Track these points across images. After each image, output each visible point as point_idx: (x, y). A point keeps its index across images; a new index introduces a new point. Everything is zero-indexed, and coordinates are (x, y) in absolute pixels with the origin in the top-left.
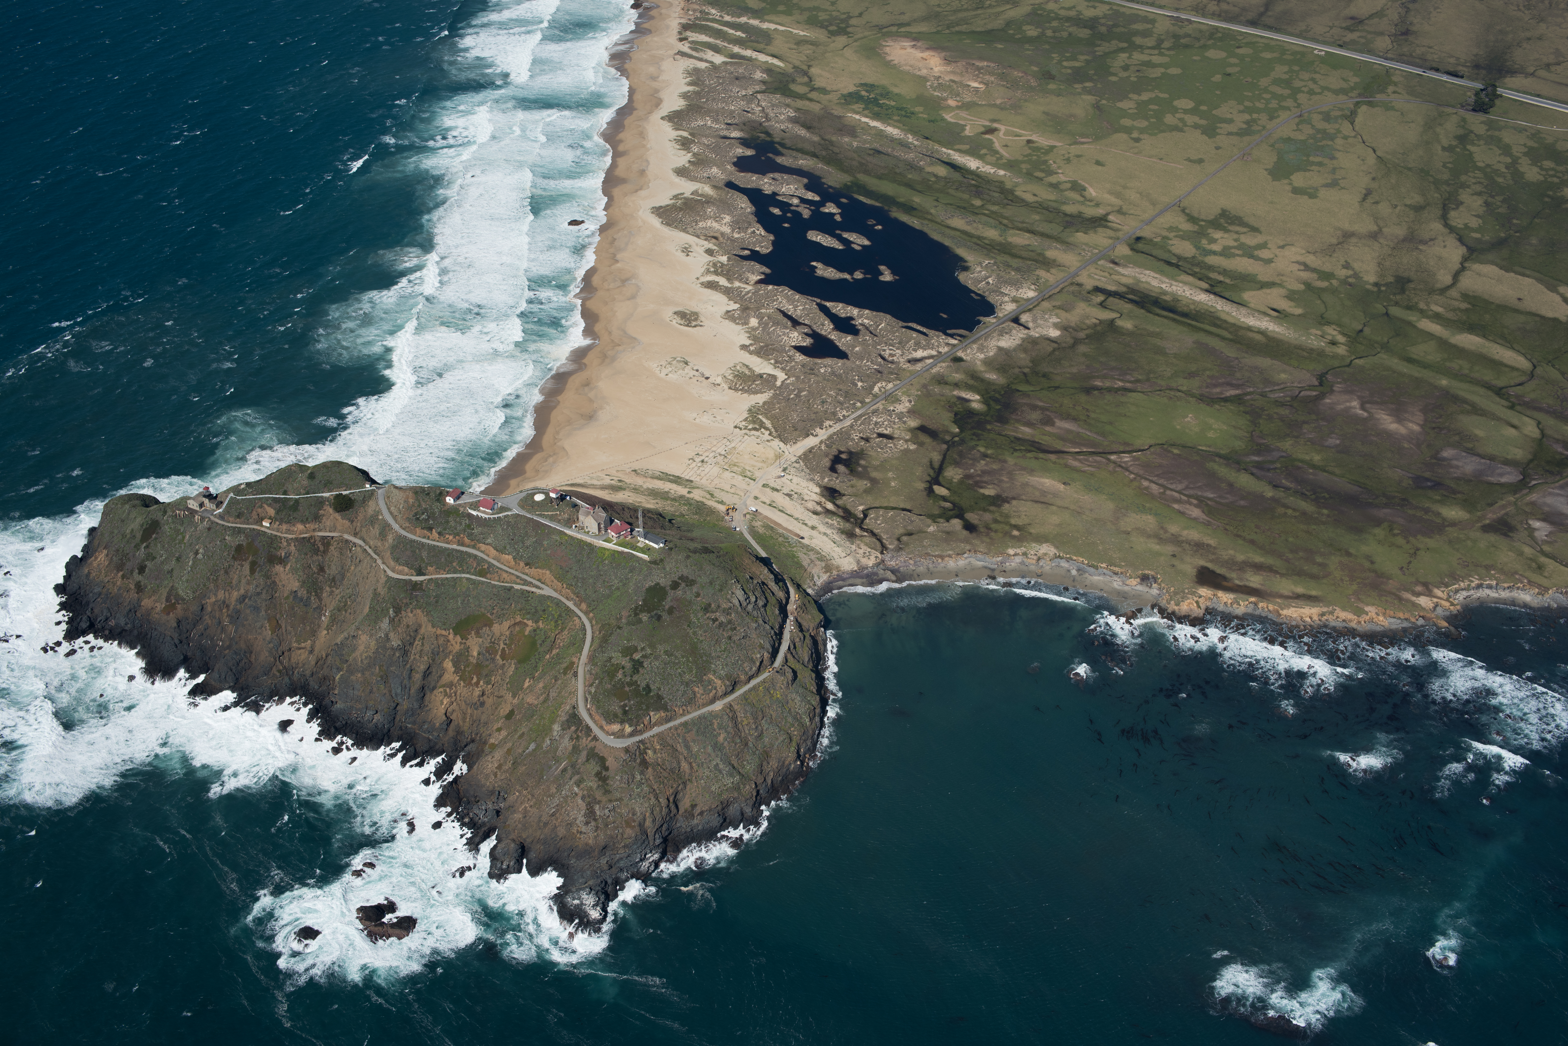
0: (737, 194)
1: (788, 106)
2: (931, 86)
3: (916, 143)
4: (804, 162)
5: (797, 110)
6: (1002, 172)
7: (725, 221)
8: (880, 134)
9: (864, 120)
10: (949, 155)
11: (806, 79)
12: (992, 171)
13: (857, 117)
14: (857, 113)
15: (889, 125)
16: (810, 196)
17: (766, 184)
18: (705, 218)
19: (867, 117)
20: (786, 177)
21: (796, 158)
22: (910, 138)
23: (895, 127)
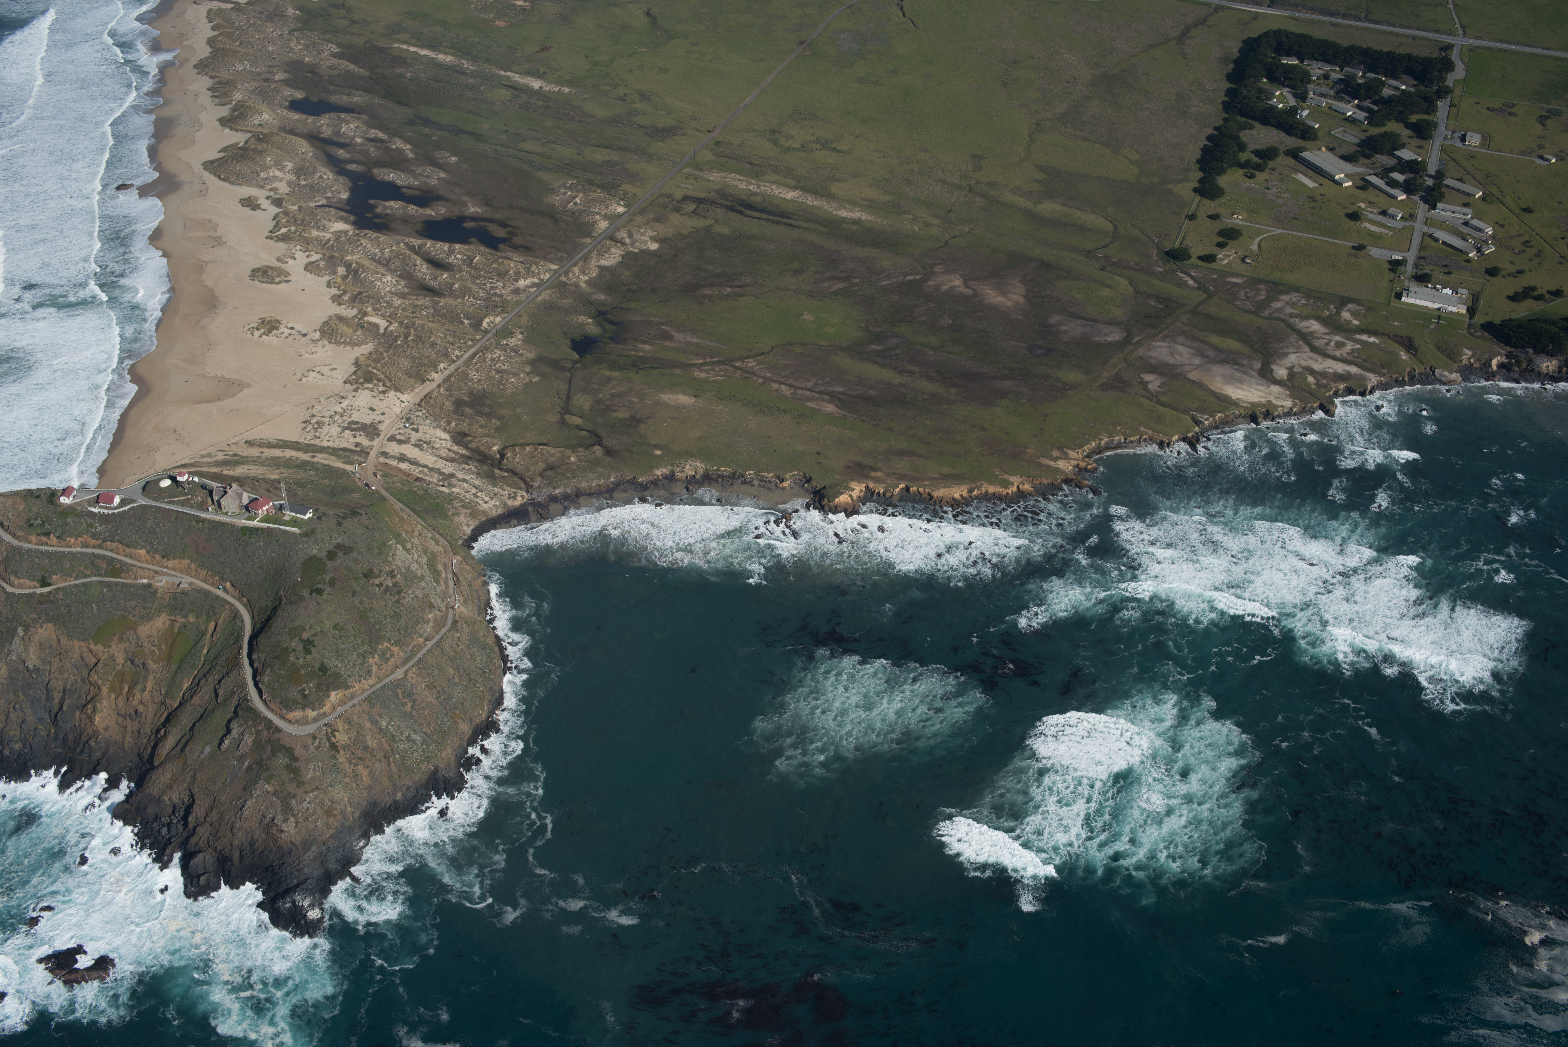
0: (294, 139)
1: (330, 42)
3: (472, 68)
4: (358, 98)
5: (339, 45)
6: (567, 90)
7: (288, 168)
8: (433, 62)
10: (508, 78)
11: (342, 12)
12: (556, 89)
15: (440, 52)
16: (374, 133)
17: (325, 124)
18: (266, 168)
19: (414, 46)
20: (343, 116)
21: (349, 95)
22: (465, 64)
23: (446, 54)
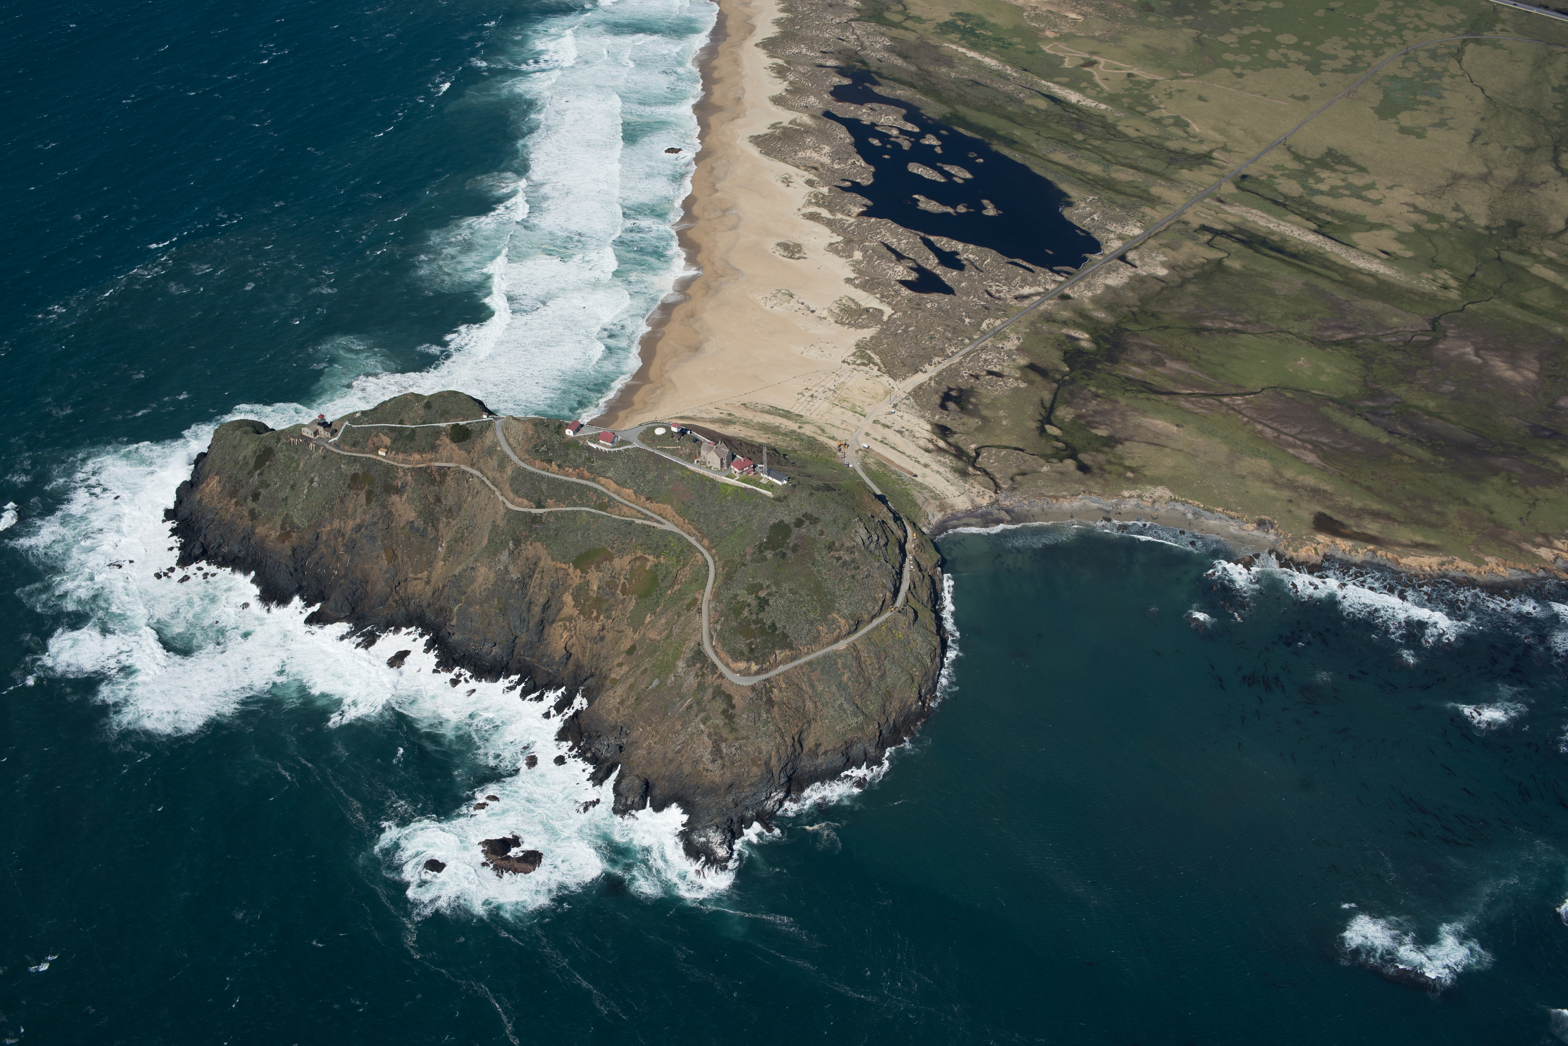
0: (835, 124)
1: (883, 34)
2: (1028, 17)
3: (1015, 74)
4: (902, 93)
5: (893, 39)
6: (1103, 106)
7: (824, 151)
8: (978, 65)
9: (961, 50)
10: (1048, 87)
11: (900, 7)
12: (1093, 105)
13: (954, 47)
14: (954, 43)
15: (986, 55)
16: (910, 127)
17: (865, 114)
18: (804, 148)
19: (963, 47)
20: (884, 107)
21: (893, 88)
22: (1009, 70)
23: (992, 58)
